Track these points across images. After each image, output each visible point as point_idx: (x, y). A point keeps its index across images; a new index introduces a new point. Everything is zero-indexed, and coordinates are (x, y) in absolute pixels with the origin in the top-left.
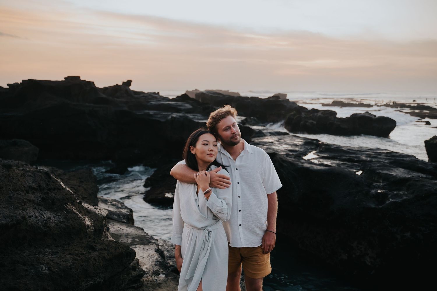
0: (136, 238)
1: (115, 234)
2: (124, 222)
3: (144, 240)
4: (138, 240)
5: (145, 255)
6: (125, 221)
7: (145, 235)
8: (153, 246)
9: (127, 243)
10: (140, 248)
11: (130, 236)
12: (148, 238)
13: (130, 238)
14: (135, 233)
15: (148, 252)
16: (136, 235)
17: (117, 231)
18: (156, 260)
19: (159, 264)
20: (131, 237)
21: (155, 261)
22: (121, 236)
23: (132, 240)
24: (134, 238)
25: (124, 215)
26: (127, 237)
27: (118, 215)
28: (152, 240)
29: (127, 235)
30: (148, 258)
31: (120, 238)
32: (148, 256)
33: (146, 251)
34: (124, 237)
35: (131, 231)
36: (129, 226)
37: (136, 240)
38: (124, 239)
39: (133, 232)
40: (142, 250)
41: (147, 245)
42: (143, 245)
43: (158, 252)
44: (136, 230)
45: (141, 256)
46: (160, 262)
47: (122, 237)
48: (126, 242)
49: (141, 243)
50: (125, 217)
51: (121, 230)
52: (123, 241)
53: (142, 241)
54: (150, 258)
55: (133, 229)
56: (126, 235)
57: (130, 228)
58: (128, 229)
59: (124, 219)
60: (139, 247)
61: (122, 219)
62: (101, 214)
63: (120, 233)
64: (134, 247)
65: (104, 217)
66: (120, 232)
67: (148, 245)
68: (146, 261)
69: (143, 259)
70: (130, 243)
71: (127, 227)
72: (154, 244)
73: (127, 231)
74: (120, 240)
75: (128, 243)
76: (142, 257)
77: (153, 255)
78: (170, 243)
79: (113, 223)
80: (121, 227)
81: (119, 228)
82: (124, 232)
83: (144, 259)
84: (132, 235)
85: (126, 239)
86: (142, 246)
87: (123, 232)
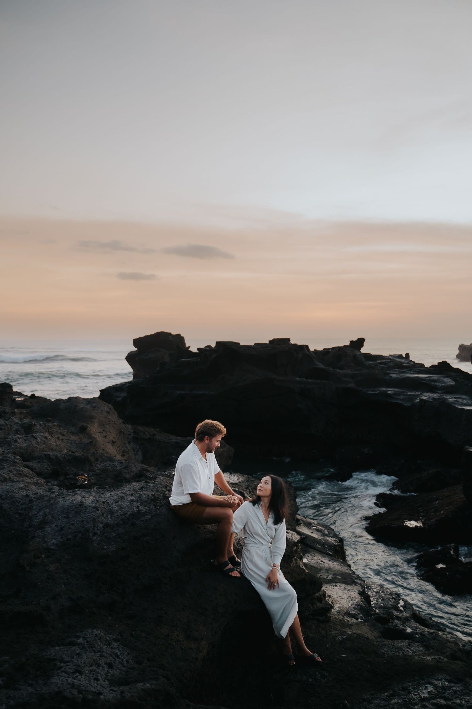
0: (338, 575)
1: (314, 567)
2: (328, 555)
3: (347, 579)
4: (340, 577)
5: (345, 596)
6: (331, 553)
7: (351, 572)
8: (357, 587)
9: (326, 579)
10: (341, 587)
11: (332, 571)
12: (353, 576)
13: (331, 574)
14: (338, 569)
15: (350, 593)
16: (340, 571)
17: (317, 564)
18: (357, 603)
19: (359, 608)
20: (333, 573)
21: (355, 604)
22: (321, 569)
23: (333, 576)
24: (335, 574)
25: (330, 546)
26: (328, 573)
27: (323, 545)
28: (357, 580)
29: (328, 570)
30: (347, 600)
31: (319, 572)
32: (348, 597)
33: (347, 591)
34: (324, 571)
35: (334, 565)
36: (332, 559)
37: (338, 577)
38: (324, 574)
39: (336, 567)
40: (342, 589)
41: (350, 584)
42: (345, 584)
43: (362, 596)
44: (341, 565)
45: (340, 596)
46: (361, 606)
47: (322, 572)
48: (326, 577)
49: (342, 581)
50: (332, 548)
51: (322, 563)
52: (322, 577)
53: (345, 579)
54: (351, 600)
55: (338, 563)
56: (326, 570)
57: (333, 562)
58: (331, 563)
59: (329, 550)
60: (339, 585)
61: (327, 550)
62: (292, 539)
63: (320, 567)
64: (334, 585)
65: (294, 542)
66: (321, 565)
67: (352, 585)
68: (345, 602)
69: (341, 599)
70: (330, 580)
71: (330, 561)
72: (359, 585)
73: (329, 565)
74: (319, 575)
75: (328, 580)
76: (341, 598)
77: (355, 597)
78: (388, 590)
79: (314, 554)
80: (323, 559)
81: (320, 560)
82: (326, 565)
83: (343, 599)
84: (334, 571)
85: (326, 574)
86: (343, 586)
87: (324, 566)
